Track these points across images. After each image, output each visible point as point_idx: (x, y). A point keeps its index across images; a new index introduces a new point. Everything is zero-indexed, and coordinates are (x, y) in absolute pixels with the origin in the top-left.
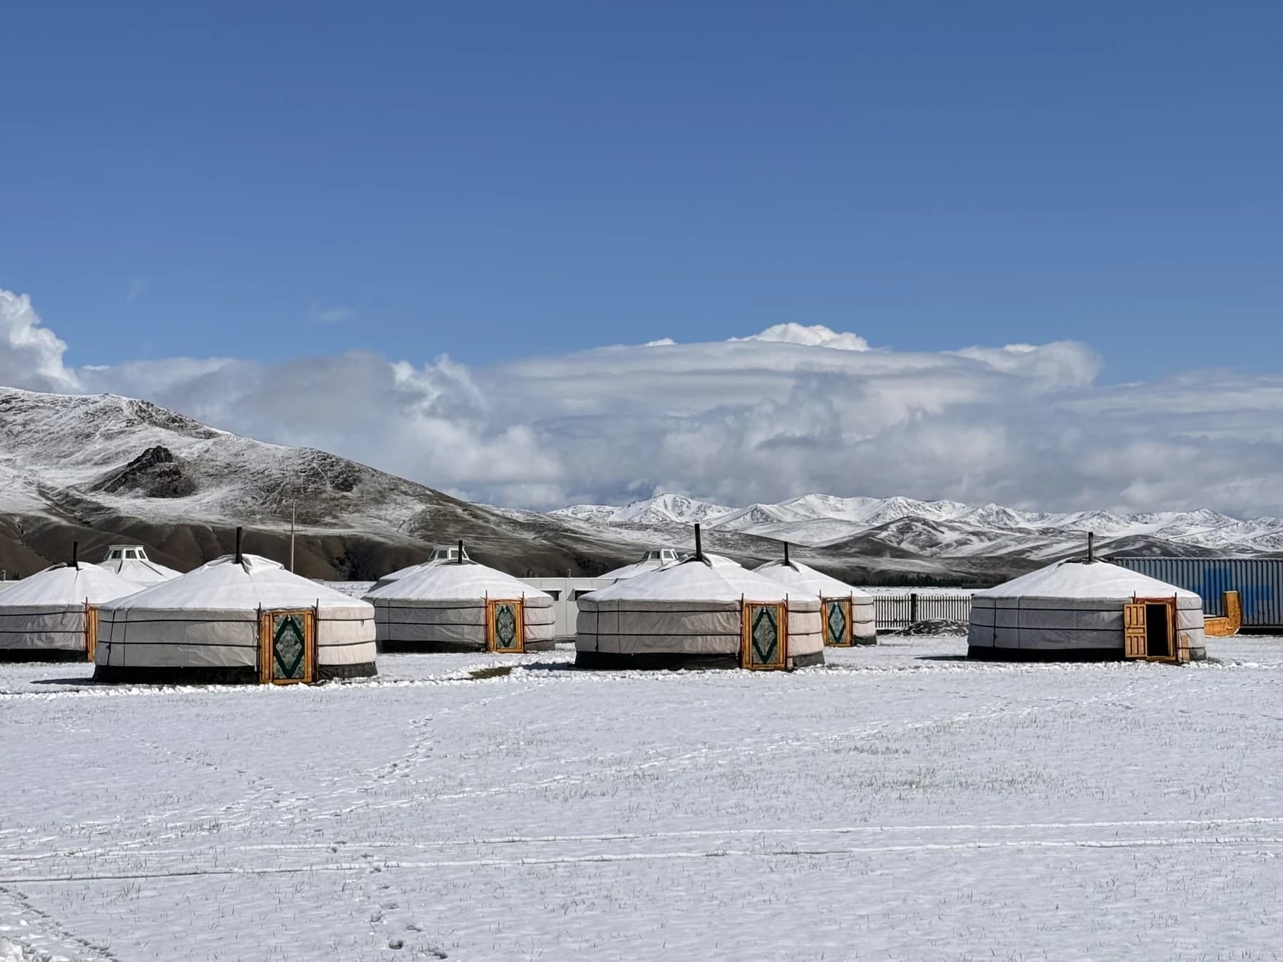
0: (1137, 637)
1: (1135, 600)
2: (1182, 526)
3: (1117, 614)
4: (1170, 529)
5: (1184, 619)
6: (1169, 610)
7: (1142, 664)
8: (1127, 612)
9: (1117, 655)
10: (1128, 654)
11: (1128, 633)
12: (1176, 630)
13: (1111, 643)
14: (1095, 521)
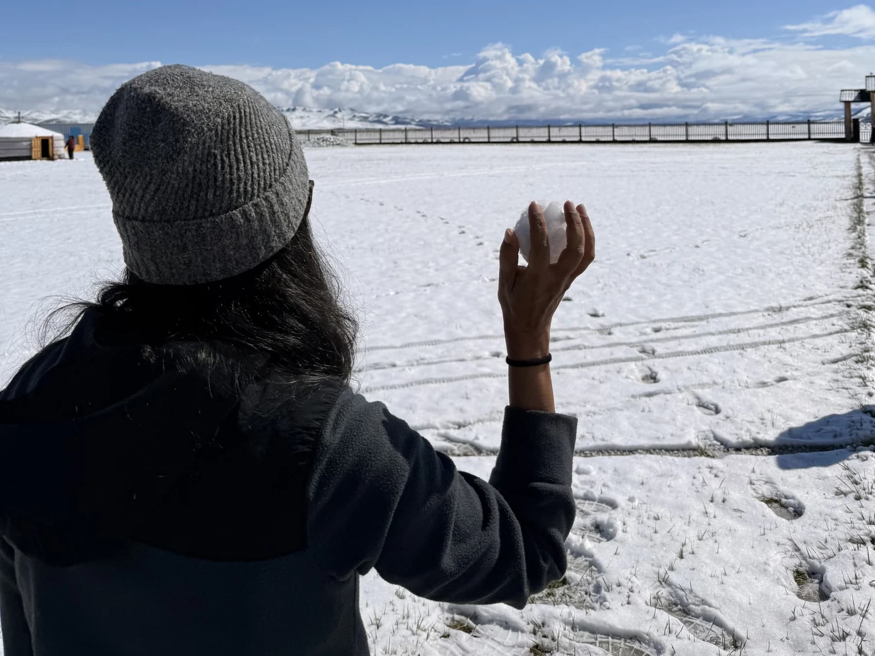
0: (37, 150)
1: (37, 137)
2: (71, 115)
3: (28, 143)
4: (66, 116)
5: (56, 143)
6: (50, 141)
7: (38, 161)
8: (33, 142)
9: (29, 158)
10: (33, 157)
11: (34, 150)
12: (53, 148)
13: (26, 154)
14: (37, 114)
